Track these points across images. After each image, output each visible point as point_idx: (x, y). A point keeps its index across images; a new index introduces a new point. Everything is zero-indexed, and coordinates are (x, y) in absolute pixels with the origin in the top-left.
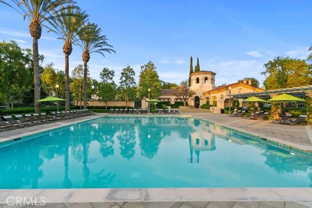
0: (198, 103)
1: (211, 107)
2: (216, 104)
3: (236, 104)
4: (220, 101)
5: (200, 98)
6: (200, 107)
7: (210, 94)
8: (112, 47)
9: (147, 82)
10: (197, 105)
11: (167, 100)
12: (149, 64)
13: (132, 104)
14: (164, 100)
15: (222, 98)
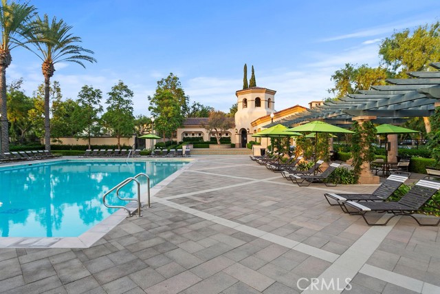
0: (245, 138)
5: (247, 131)
6: (247, 145)
7: (257, 124)
8: (92, 53)
10: (243, 143)
11: (198, 136)
12: (169, 77)
13: (131, 142)
14: (193, 134)
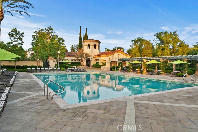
0: (89, 63)
1: (101, 67)
2: (105, 64)
3: (121, 65)
4: (108, 63)
5: (91, 59)
6: (91, 66)
7: (100, 57)
9: (55, 45)
10: (88, 65)
13: (41, 64)
15: (109, 60)
